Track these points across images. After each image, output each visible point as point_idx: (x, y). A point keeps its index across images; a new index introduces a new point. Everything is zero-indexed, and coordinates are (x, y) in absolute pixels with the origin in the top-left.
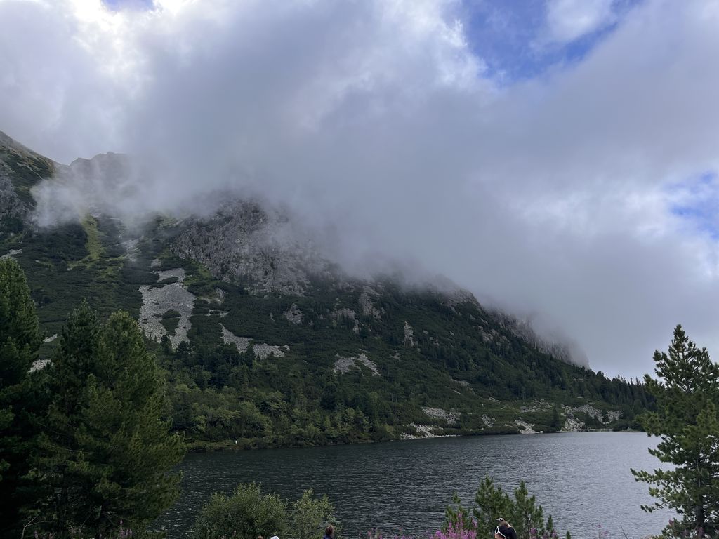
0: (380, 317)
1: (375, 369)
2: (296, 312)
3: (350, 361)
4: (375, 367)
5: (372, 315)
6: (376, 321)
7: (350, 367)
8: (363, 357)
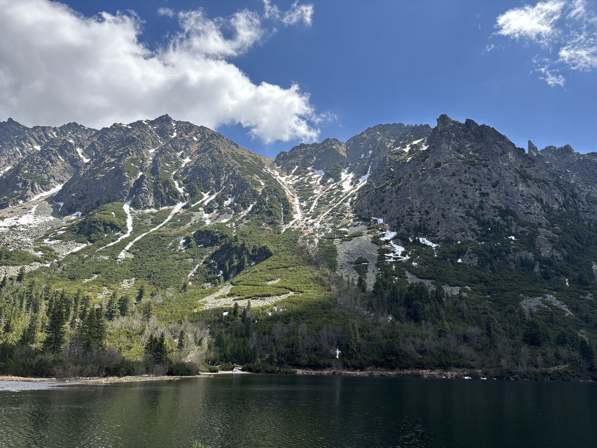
0: (562, 258)
1: (567, 309)
2: (472, 256)
3: (537, 300)
4: (566, 307)
5: (552, 257)
6: (557, 262)
7: (538, 306)
8: (550, 297)
